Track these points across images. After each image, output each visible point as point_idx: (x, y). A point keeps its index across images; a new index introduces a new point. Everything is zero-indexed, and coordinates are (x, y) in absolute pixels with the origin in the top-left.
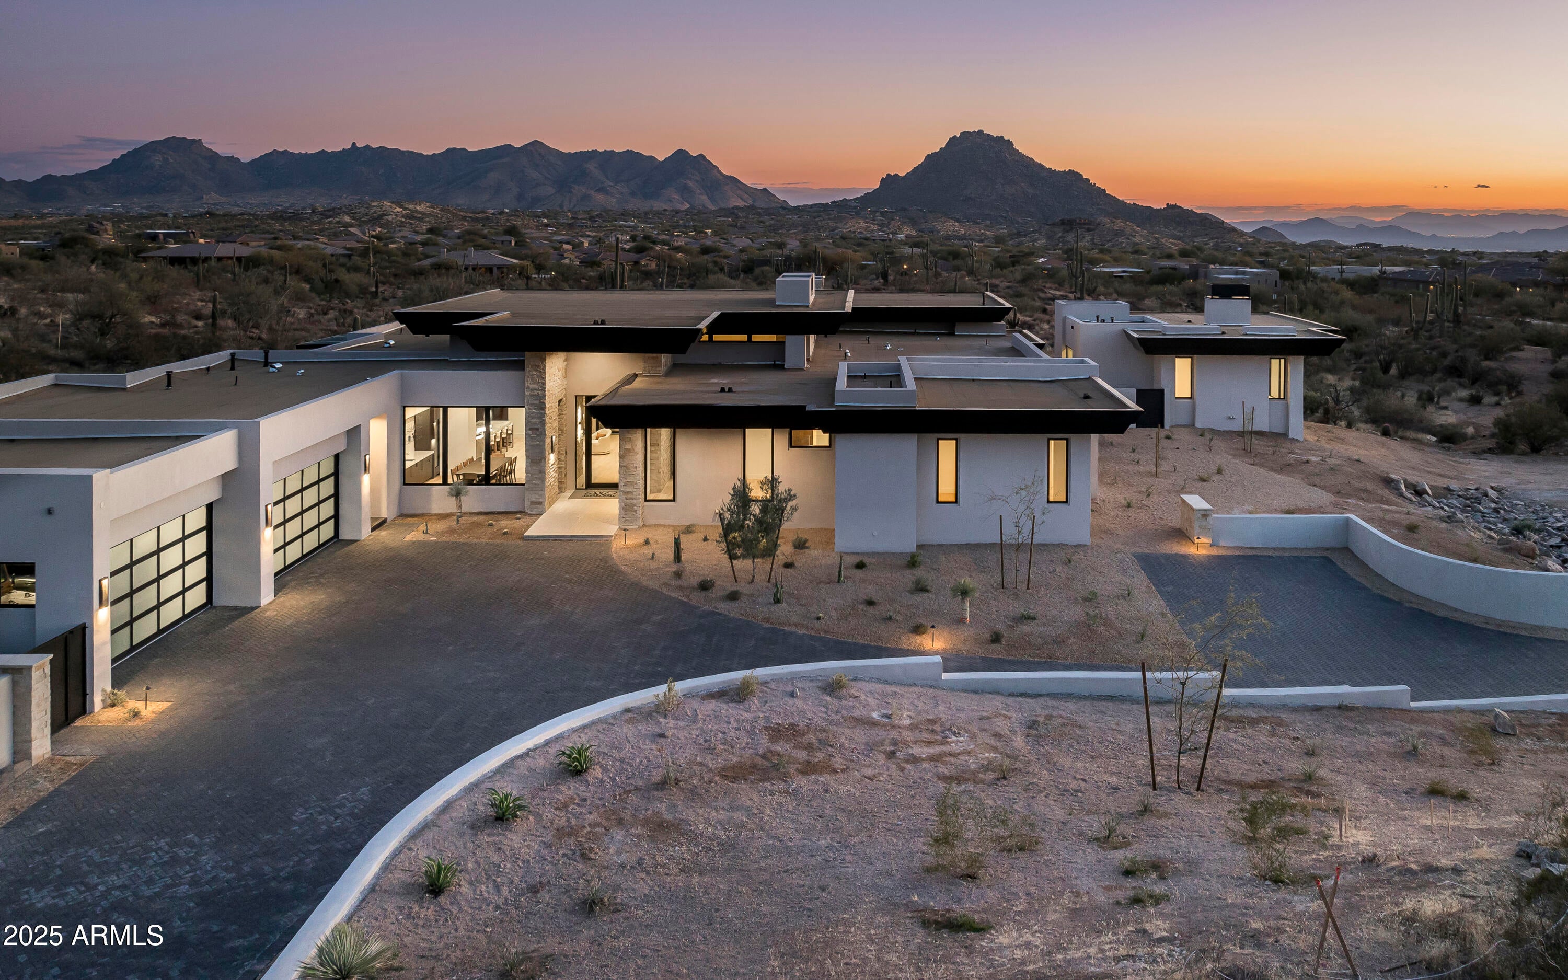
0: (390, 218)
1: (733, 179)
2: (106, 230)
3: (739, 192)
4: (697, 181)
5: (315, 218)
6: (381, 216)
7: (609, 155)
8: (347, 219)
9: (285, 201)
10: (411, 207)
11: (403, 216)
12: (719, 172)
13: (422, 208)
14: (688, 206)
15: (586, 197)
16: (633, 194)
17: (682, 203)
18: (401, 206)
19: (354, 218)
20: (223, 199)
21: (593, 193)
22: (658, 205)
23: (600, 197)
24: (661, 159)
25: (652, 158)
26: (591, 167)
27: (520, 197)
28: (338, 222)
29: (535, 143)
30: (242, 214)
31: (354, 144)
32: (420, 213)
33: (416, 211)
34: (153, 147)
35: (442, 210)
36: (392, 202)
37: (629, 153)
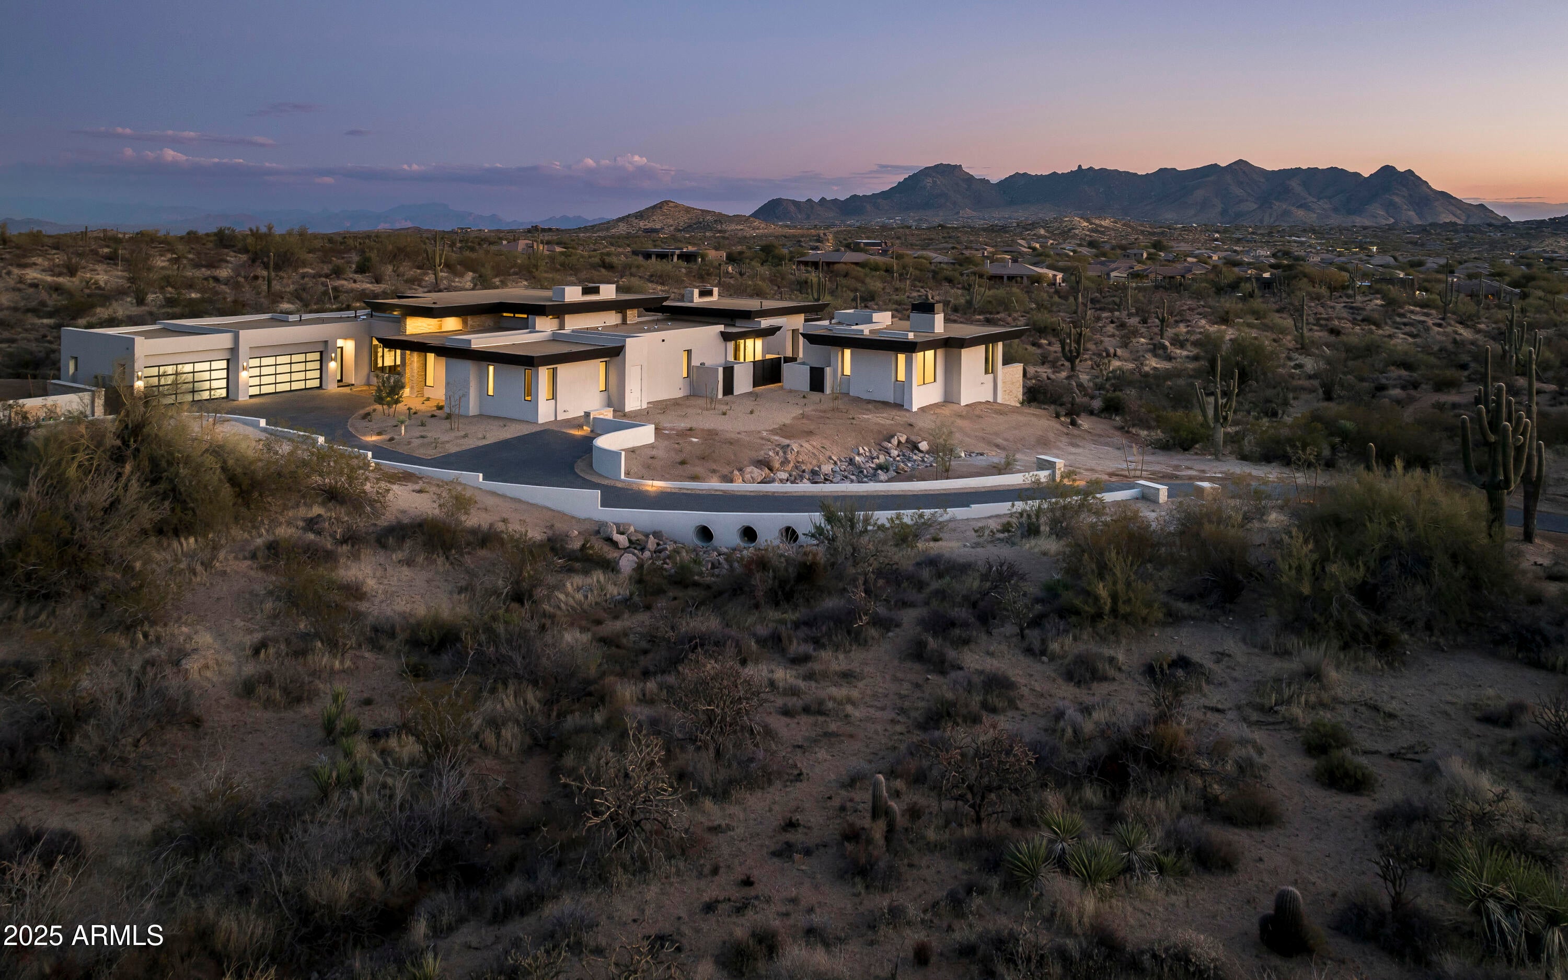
0: (1077, 232)
1: (1443, 194)
3: (1453, 208)
4: (1404, 197)
5: (1018, 230)
6: (1070, 230)
8: (1042, 232)
9: (1022, 214)
10: (1097, 222)
11: (1088, 230)
12: (1429, 187)
13: (1106, 223)
14: (1392, 220)
15: (1286, 213)
16: (1335, 210)
17: (1387, 219)
18: (1088, 221)
19: (1047, 231)
20: (975, 214)
21: (1293, 209)
22: (1360, 221)
23: (1300, 213)
24: (1366, 175)
25: (1357, 175)
26: (1294, 184)
27: (1224, 212)
28: (1034, 235)
29: (1241, 162)
30: (964, 227)
31: (1080, 166)
32: (1105, 227)
33: (1101, 226)
35: (1124, 225)
36: (1082, 218)
37: (1333, 170)
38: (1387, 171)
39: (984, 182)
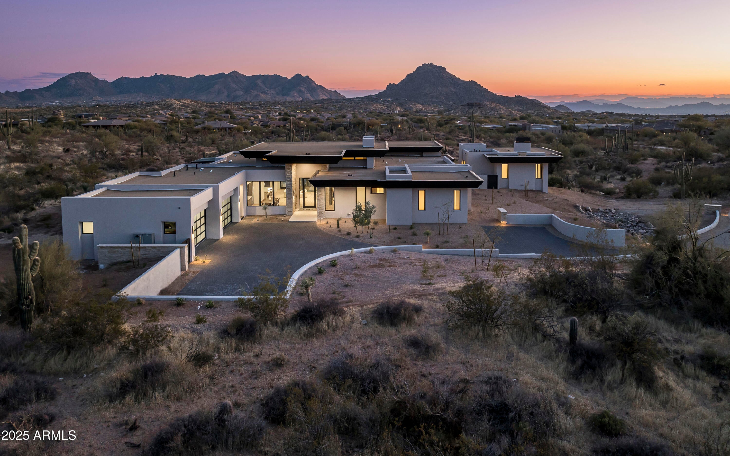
0: (175, 106)
1: (321, 86)
2: (60, 114)
3: (324, 92)
4: (305, 88)
5: (143, 107)
6: (171, 106)
7: (267, 77)
8: (156, 107)
9: (127, 99)
10: (183, 101)
11: (180, 106)
12: (315, 83)
13: (188, 102)
14: (301, 99)
15: (257, 96)
16: (277, 94)
17: (299, 98)
18: (179, 101)
19: (159, 107)
20: (102, 99)
21: (260, 94)
22: (289, 99)
23: (263, 96)
24: (290, 78)
25: (285, 78)
26: (259, 82)
27: (228, 96)
28: (153, 109)
29: (234, 72)
30: (112, 105)
31: (156, 74)
32: (187, 104)
33: (186, 103)
34: (71, 76)
35: (196, 103)
36: (175, 99)
37: (275, 76)
38: (298, 76)
39: (105, 82)
